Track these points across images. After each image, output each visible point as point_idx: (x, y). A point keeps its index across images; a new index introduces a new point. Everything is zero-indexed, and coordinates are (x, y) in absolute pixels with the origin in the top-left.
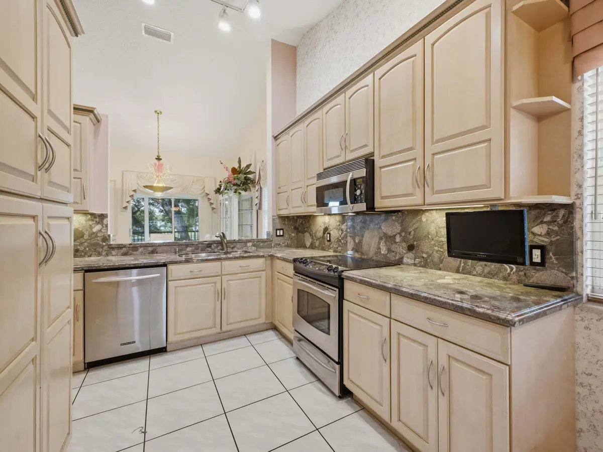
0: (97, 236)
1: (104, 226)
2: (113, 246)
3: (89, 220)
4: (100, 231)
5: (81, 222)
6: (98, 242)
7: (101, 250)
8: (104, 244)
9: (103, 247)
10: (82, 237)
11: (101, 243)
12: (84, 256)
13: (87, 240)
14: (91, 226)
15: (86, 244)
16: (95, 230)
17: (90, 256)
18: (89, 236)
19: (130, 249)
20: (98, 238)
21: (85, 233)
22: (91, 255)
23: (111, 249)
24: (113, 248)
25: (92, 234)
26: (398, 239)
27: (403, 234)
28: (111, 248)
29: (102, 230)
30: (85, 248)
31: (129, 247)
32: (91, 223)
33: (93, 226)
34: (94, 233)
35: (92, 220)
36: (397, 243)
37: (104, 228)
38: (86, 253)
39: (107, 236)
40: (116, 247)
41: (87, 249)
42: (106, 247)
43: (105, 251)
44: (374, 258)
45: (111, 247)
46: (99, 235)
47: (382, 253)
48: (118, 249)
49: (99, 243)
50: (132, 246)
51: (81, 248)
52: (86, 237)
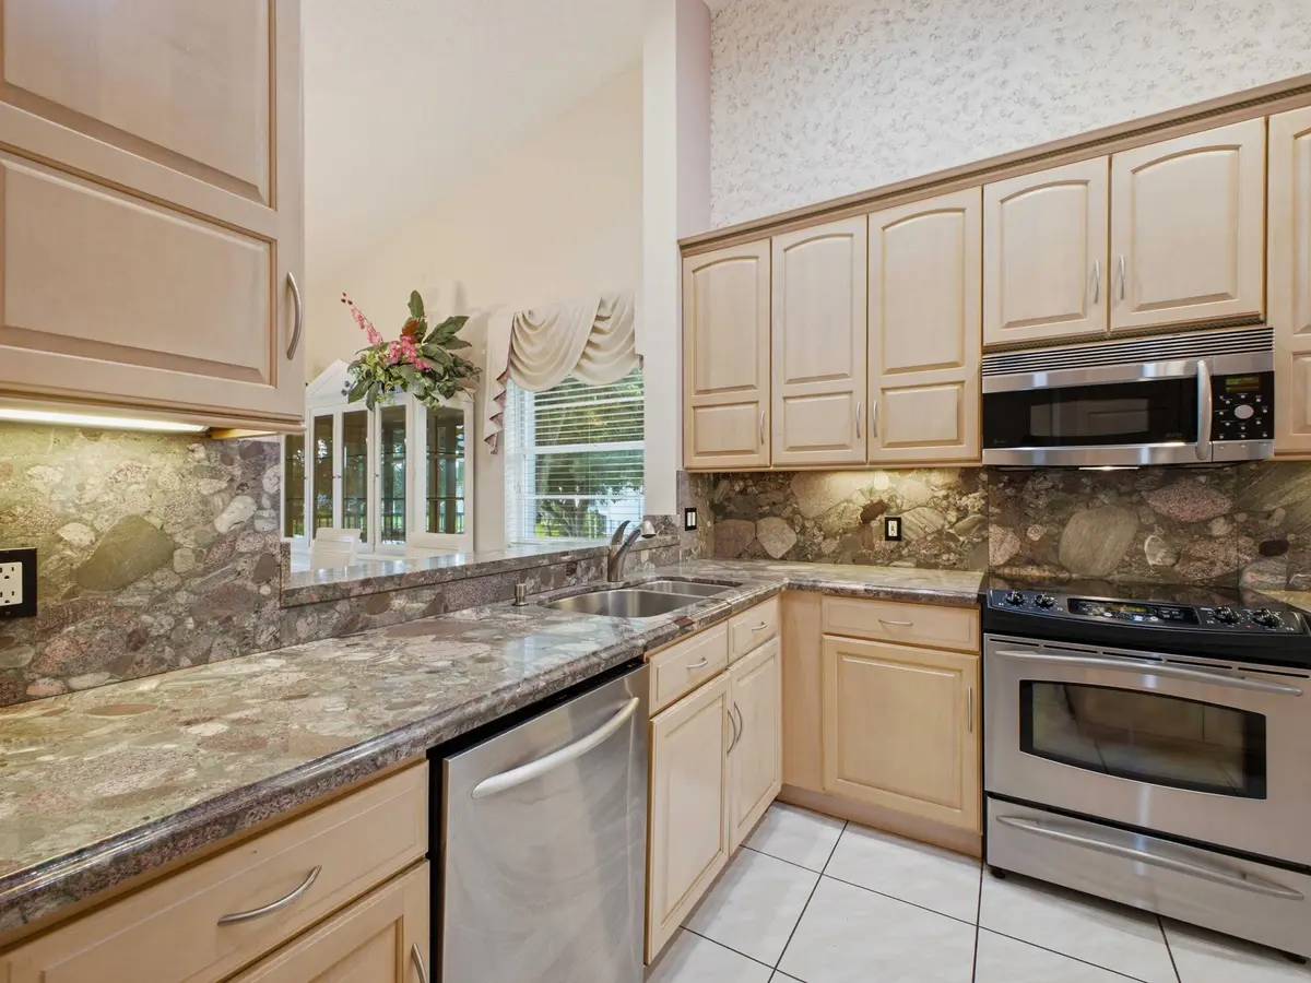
0: (235, 553)
1: (266, 502)
2: (303, 598)
3: (197, 472)
4: (248, 527)
5: (160, 479)
6: (239, 582)
7: (249, 622)
8: (265, 590)
9: (260, 602)
10: (167, 560)
11: (251, 586)
12: (174, 666)
13: (191, 574)
14: (205, 501)
15: (182, 597)
16: (223, 524)
17: (202, 660)
18: (199, 556)
19: (362, 603)
20: (241, 565)
21: (178, 539)
22: (209, 651)
23: (294, 613)
24: (300, 607)
25: (210, 547)
26: (1219, 528)
27: (1241, 517)
28: (293, 603)
29: (259, 525)
30: (179, 621)
31: (359, 596)
32: (206, 486)
33: (217, 500)
34: (220, 538)
35: (215, 474)
36: (1217, 538)
37: (265, 514)
38: (180, 647)
39: (276, 551)
40: (315, 598)
41: (190, 623)
42: (273, 604)
43: (270, 623)
44: (1116, 577)
45: (292, 601)
46: (242, 547)
47: (1151, 562)
48: (319, 611)
49: (243, 589)
50: (369, 590)
51: (158, 623)
52: (183, 561)
